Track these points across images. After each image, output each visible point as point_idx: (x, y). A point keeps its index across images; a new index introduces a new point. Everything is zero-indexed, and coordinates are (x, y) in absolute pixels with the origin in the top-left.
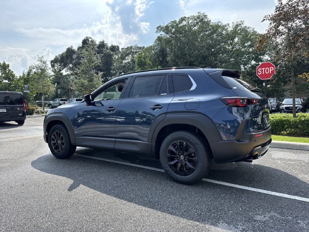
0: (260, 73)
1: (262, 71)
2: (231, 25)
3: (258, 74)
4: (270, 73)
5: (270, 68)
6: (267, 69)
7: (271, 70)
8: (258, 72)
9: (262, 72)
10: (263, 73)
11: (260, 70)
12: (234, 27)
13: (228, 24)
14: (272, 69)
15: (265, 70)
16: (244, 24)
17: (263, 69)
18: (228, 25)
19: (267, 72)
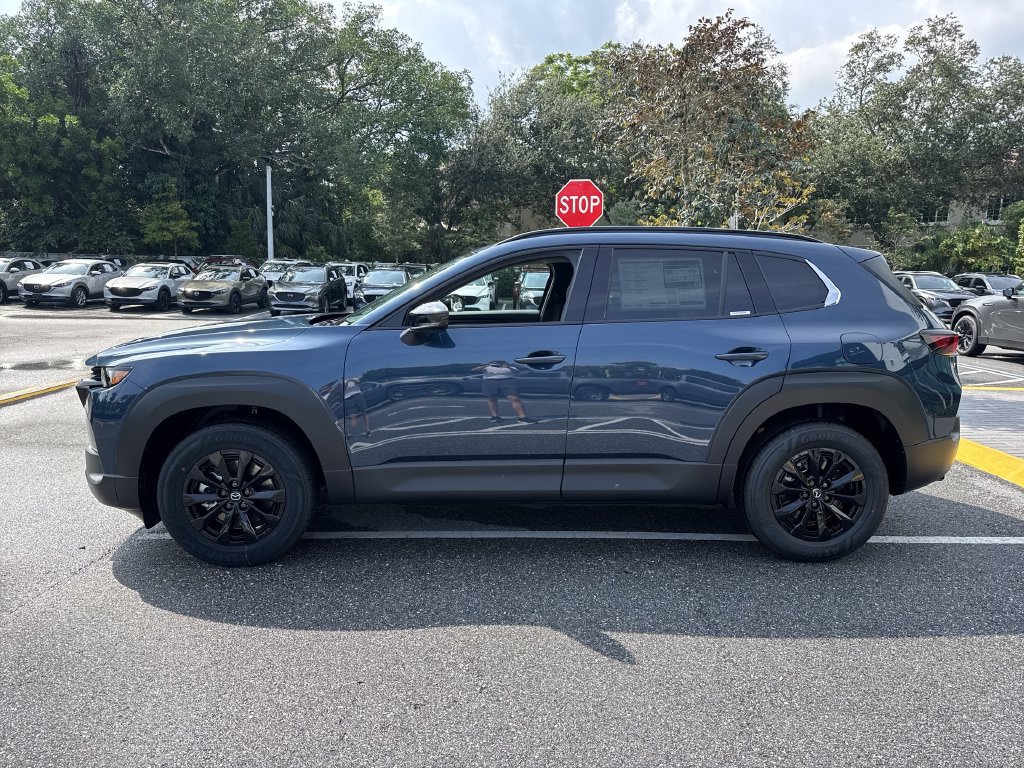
0: (564, 208)
1: (570, 203)
2: (339, 11)
3: (559, 212)
4: (592, 211)
5: (593, 197)
6: (584, 200)
7: (593, 204)
8: (560, 205)
9: (571, 208)
10: (574, 211)
11: (564, 201)
12: (349, 20)
13: (330, 6)
14: (595, 201)
15: (577, 201)
16: (380, 16)
17: (574, 198)
18: (331, 12)
19: (583, 209)
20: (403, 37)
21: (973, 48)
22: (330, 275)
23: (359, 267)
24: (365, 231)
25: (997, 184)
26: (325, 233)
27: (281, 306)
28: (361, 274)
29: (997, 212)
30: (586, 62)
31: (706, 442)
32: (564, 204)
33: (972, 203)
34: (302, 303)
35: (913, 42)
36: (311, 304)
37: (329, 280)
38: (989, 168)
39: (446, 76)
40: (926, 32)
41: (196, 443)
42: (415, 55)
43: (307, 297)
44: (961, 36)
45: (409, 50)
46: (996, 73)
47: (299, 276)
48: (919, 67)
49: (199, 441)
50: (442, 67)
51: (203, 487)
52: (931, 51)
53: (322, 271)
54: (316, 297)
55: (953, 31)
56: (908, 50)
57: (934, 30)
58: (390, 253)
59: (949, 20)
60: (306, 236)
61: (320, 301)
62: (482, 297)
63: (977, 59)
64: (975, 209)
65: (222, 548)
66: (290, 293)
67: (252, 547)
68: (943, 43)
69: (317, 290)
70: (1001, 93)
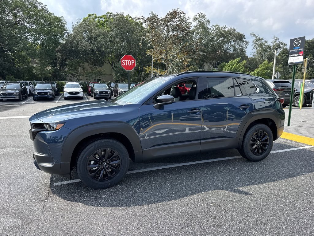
0: (124, 64)
1: (125, 62)
4: (132, 65)
5: (132, 61)
6: (129, 62)
7: (132, 63)
8: (122, 63)
10: (127, 65)
11: (124, 61)
15: (127, 62)
17: (126, 61)
19: (130, 64)
20: (39, 3)
21: (209, 22)
22: (21, 86)
23: (30, 82)
24: (30, 70)
25: (215, 59)
26: (12, 70)
27: (4, 98)
28: (31, 85)
29: (215, 66)
30: (101, 18)
31: (235, 132)
32: (124, 63)
33: (210, 64)
34: (12, 96)
35: (195, 19)
36: (15, 97)
37: (21, 87)
38: (214, 54)
39: (56, 18)
40: (198, 17)
41: (92, 148)
42: (44, 9)
43: (14, 94)
44: (206, 18)
45: (42, 7)
46: (214, 29)
47: (8, 87)
48: (197, 26)
49: (93, 146)
50: (54, 15)
51: (92, 162)
52: (199, 22)
53: (19, 85)
54: (18, 94)
55: (204, 17)
56: (194, 21)
57: (199, 16)
58: (40, 77)
59: (203, 14)
60: (5, 72)
61: (19, 95)
62: (80, 92)
63: (210, 24)
64: (211, 65)
65: (101, 183)
66: (7, 93)
67: (111, 181)
68: (202, 20)
69: (18, 91)
70: (216, 35)
